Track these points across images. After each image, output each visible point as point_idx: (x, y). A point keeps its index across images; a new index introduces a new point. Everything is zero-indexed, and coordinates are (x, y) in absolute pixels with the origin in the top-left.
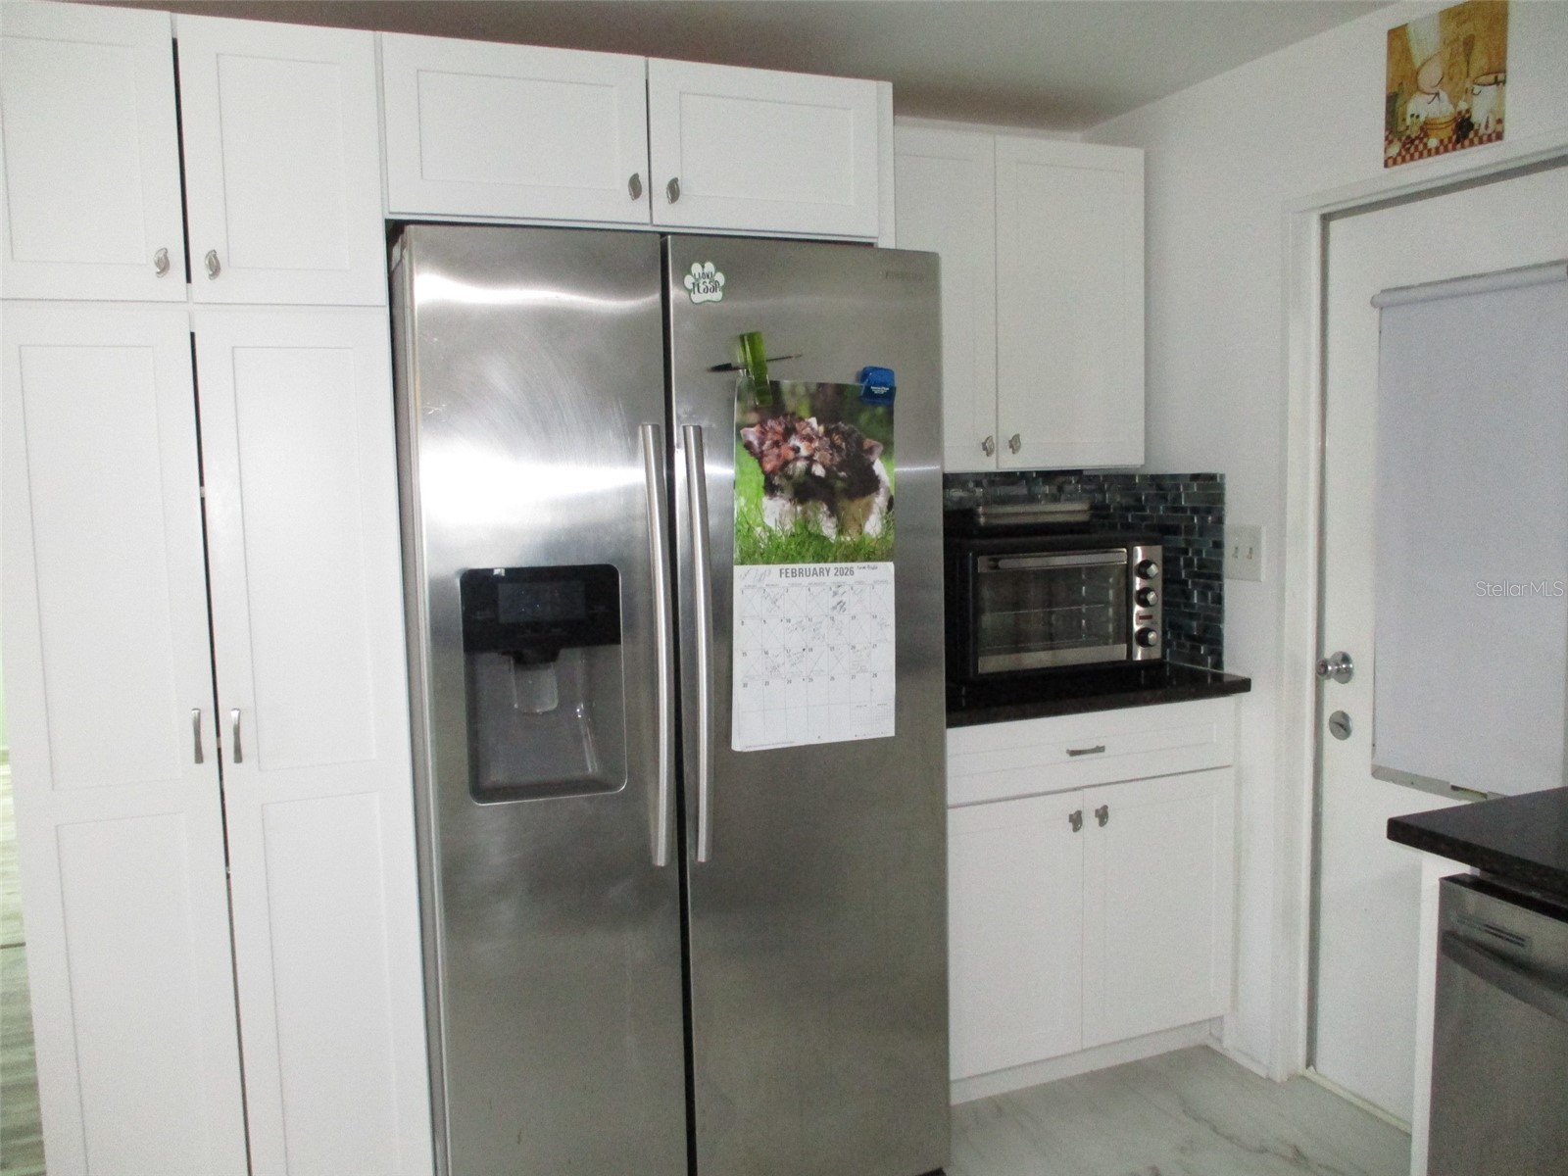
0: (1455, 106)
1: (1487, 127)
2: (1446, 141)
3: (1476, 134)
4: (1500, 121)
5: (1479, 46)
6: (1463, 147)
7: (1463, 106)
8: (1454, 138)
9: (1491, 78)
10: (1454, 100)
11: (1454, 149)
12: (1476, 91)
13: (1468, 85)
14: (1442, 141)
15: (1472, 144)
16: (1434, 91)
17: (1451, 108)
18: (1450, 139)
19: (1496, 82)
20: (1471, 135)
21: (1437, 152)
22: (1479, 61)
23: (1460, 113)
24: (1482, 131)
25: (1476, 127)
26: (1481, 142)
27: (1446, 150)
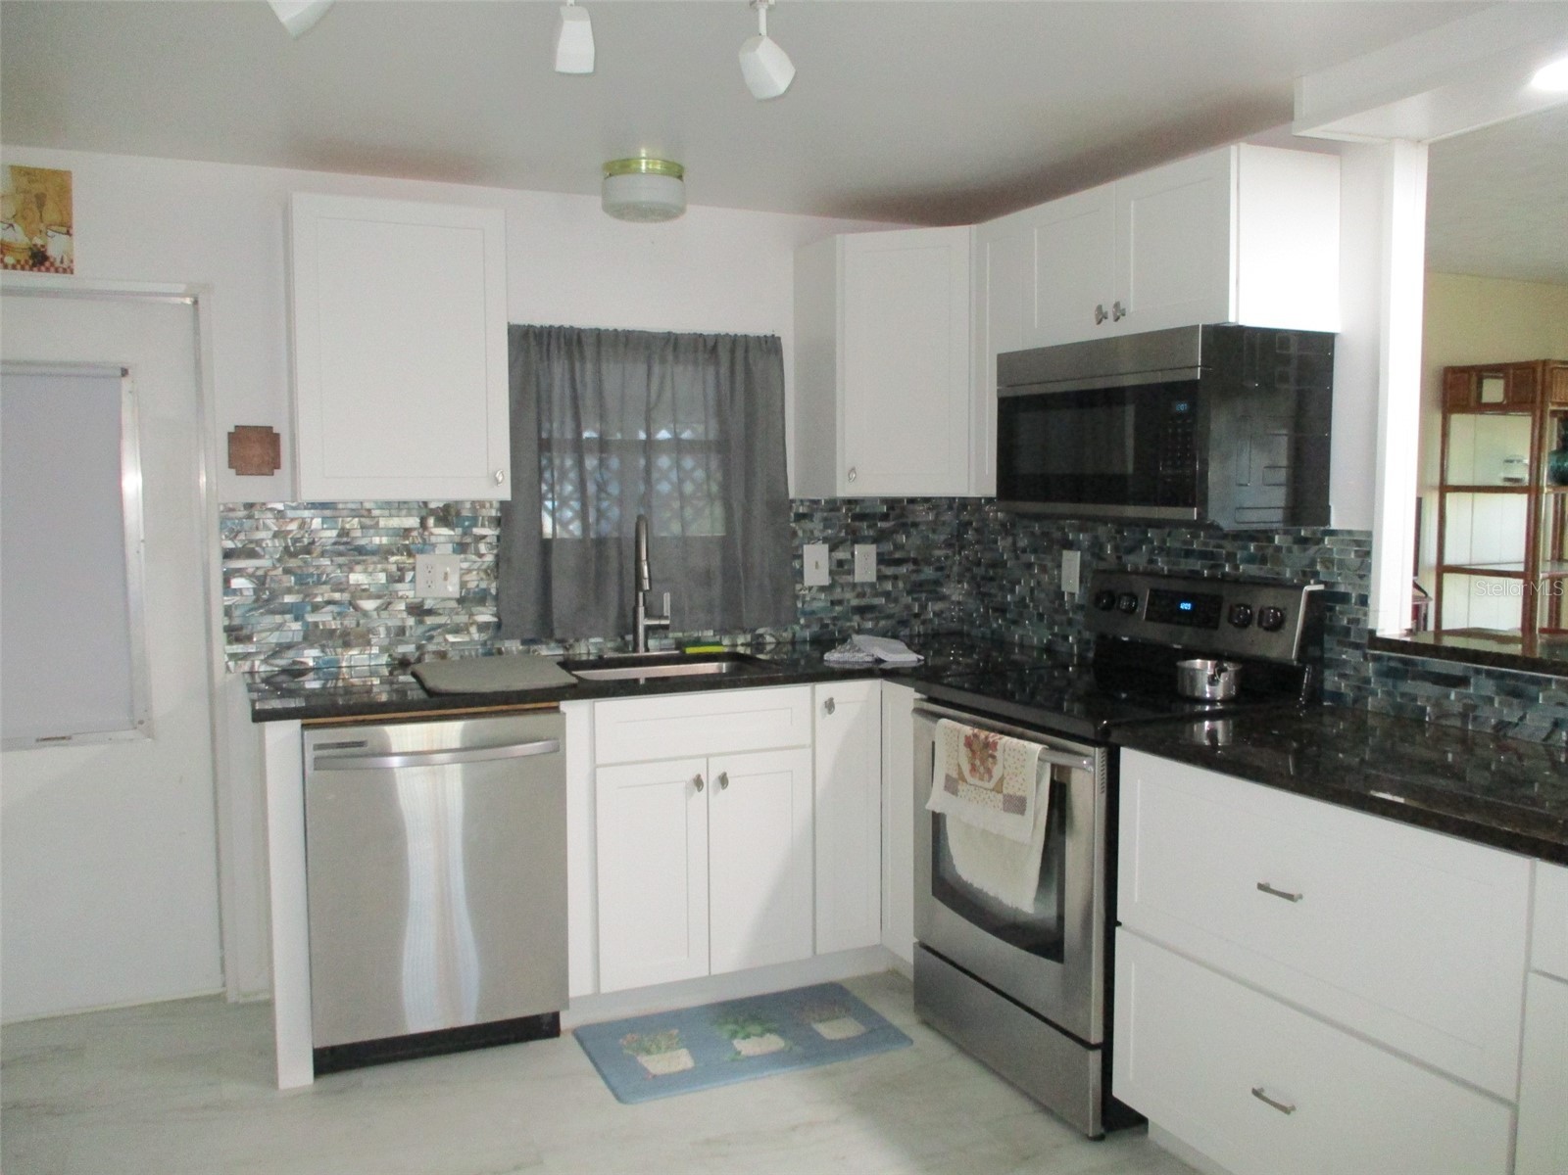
0: (31, 239)
1: (62, 262)
2: (22, 262)
3: (52, 264)
4: (72, 261)
5: (50, 205)
6: (39, 270)
7: (38, 241)
8: (31, 262)
9: (64, 230)
10: (30, 234)
11: (31, 269)
12: (50, 233)
13: (42, 227)
14: (18, 262)
15: (48, 270)
16: (10, 222)
17: (26, 240)
18: (26, 262)
19: (68, 233)
20: (47, 264)
21: (14, 267)
22: (51, 214)
23: (35, 245)
24: (58, 264)
25: (52, 260)
26: (57, 271)
27: (23, 268)
